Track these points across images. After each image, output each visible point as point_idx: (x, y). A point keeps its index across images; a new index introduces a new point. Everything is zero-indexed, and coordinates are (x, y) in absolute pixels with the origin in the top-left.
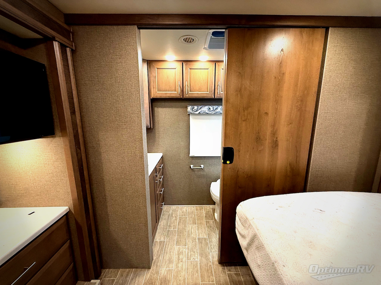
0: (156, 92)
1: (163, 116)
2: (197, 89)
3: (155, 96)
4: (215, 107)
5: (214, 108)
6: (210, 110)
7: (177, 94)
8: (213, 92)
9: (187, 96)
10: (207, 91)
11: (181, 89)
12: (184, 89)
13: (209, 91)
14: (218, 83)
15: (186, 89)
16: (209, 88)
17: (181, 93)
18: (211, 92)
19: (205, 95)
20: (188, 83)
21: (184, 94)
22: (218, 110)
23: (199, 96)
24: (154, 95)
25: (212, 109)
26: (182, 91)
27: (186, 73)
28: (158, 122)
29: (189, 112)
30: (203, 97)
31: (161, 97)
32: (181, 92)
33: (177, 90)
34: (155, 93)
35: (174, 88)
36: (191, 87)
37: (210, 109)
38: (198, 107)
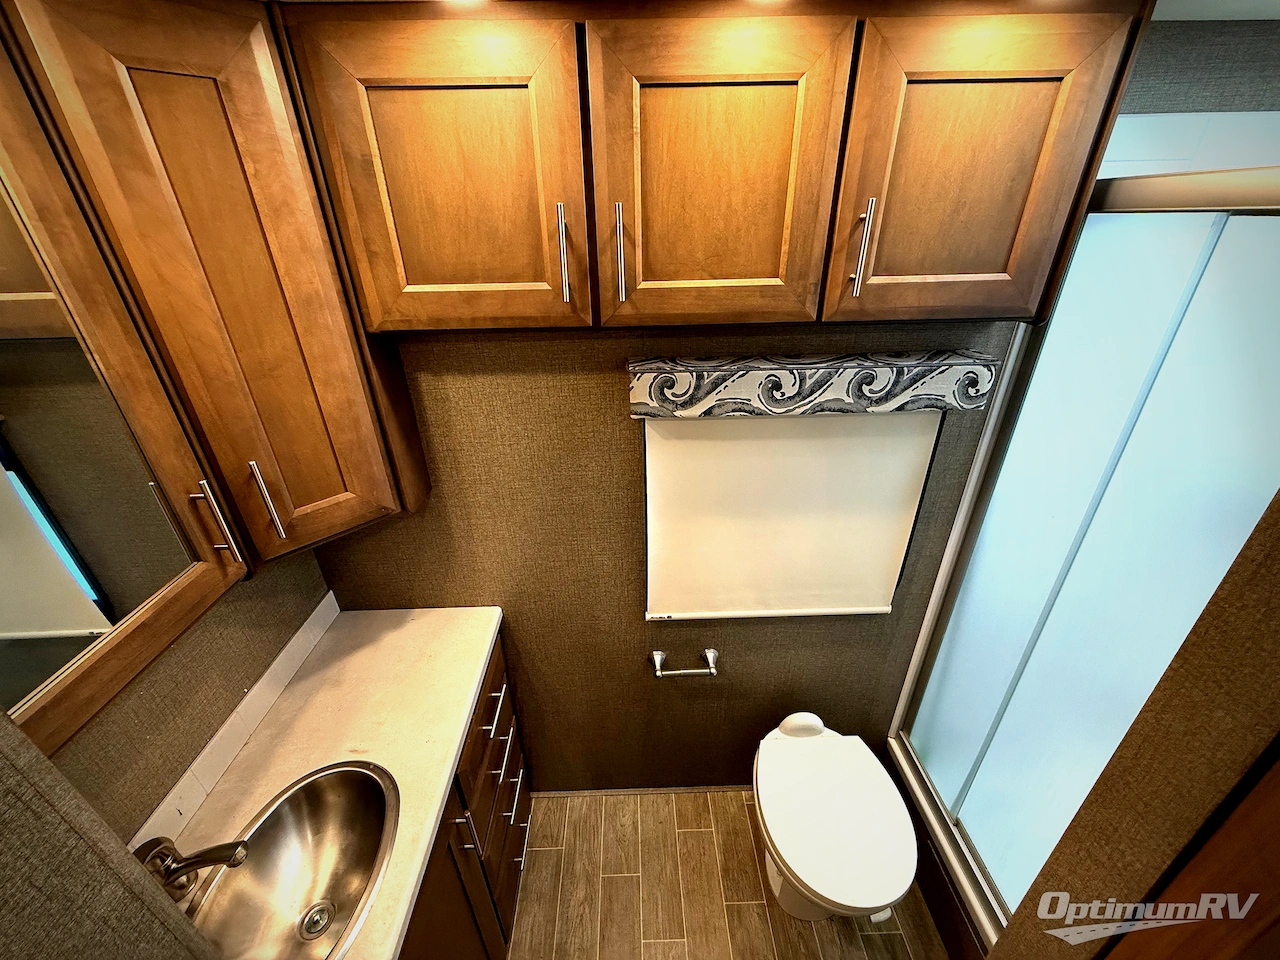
0: (399, 288)
1: (481, 421)
2: (700, 256)
3: (398, 317)
4: (814, 373)
5: (809, 383)
6: (777, 395)
7: (551, 297)
8: (814, 277)
9: (627, 310)
10: (769, 268)
11: (579, 262)
12: (604, 261)
13: (782, 270)
14: (860, 205)
15: (620, 261)
16: (785, 248)
17: (583, 296)
18: (803, 276)
19: (756, 302)
20: (629, 210)
21: (606, 295)
22: (829, 395)
23: (713, 308)
24: (387, 312)
25: (790, 390)
26: (590, 272)
27: (611, 128)
28: (455, 458)
29: (643, 409)
30: (741, 314)
31: (439, 320)
32: (582, 281)
33: (548, 274)
34: (389, 299)
35: (522, 258)
36: (655, 244)
37: (777, 386)
38: (700, 377)
